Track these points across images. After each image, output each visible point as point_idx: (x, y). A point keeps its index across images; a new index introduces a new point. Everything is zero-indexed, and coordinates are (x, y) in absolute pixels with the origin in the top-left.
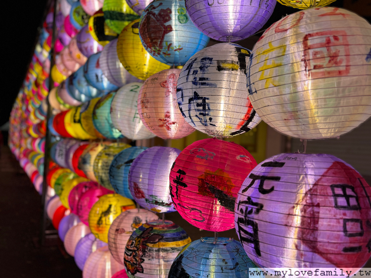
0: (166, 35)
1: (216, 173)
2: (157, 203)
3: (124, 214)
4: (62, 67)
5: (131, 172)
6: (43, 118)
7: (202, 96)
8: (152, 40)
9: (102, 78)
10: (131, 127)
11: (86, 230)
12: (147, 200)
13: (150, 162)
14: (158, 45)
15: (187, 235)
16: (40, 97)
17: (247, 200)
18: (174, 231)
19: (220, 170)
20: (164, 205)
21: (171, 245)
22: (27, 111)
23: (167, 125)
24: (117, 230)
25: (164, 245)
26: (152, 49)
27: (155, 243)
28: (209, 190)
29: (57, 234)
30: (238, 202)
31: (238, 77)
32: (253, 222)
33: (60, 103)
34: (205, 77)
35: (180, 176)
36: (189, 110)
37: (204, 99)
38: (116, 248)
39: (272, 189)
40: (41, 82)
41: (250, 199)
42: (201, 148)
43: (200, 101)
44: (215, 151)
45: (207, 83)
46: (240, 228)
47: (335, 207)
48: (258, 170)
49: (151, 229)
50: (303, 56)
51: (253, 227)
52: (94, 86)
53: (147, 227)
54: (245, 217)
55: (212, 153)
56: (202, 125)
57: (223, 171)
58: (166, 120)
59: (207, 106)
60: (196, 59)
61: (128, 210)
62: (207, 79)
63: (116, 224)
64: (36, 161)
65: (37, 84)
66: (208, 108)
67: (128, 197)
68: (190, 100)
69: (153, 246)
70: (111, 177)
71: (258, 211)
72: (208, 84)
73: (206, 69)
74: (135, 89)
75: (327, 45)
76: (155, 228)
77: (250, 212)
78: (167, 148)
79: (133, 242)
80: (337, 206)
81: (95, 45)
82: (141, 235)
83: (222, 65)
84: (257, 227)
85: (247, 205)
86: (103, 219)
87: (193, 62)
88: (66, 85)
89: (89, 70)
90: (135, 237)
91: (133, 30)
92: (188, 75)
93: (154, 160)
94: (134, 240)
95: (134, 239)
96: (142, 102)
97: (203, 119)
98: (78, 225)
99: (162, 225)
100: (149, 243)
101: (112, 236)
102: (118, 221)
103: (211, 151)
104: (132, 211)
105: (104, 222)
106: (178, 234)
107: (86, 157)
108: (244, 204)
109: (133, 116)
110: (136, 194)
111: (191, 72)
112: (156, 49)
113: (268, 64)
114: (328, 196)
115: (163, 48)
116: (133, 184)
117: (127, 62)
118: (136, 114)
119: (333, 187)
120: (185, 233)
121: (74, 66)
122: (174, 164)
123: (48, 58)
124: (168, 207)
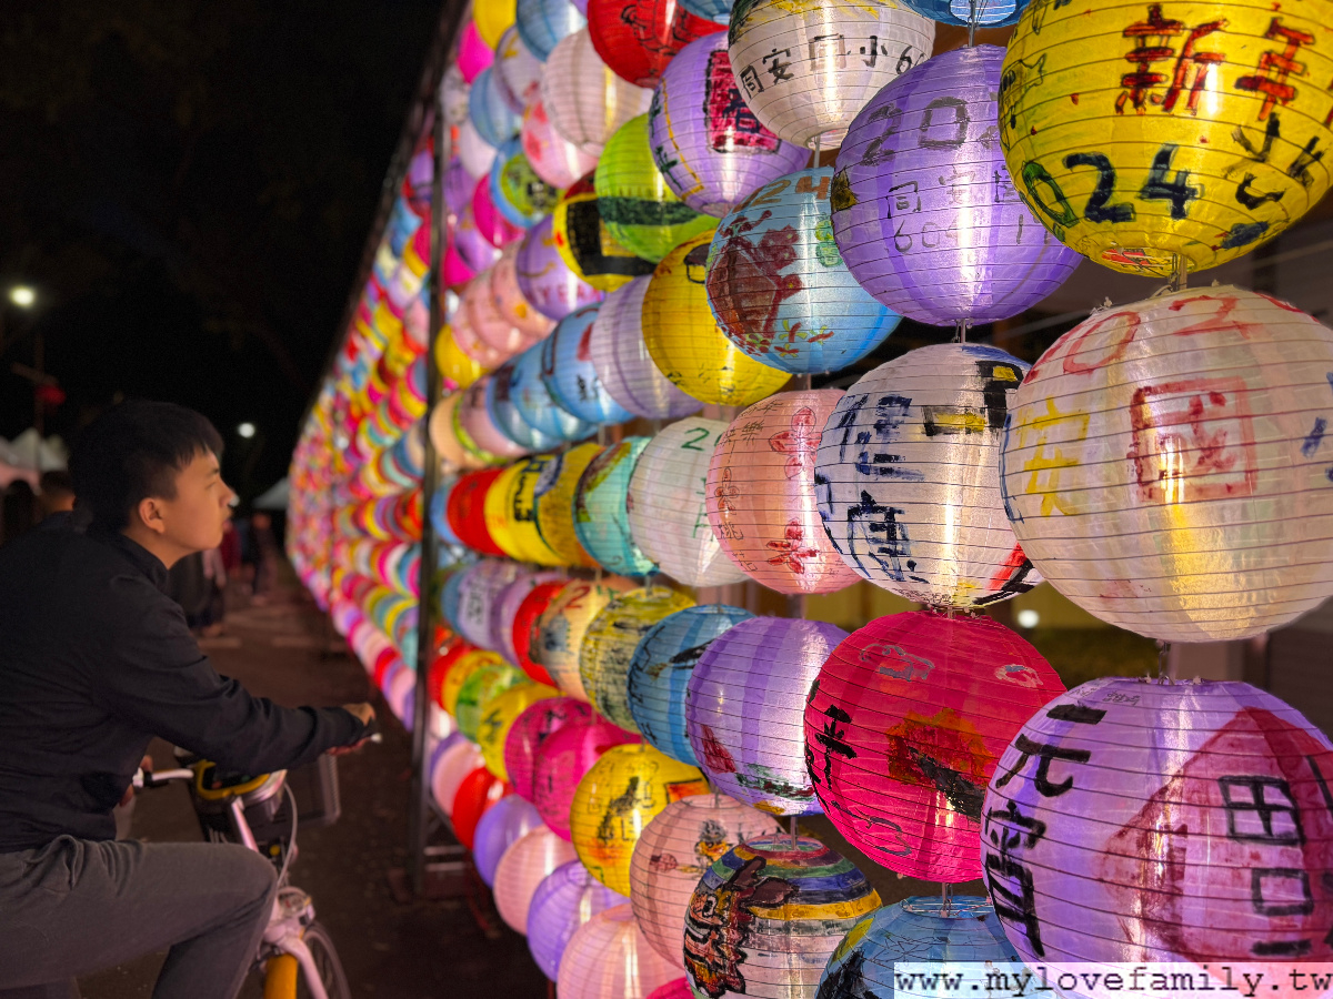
0: (783, 302)
1: (938, 720)
2: (770, 787)
3: (674, 812)
4: (469, 337)
5: (694, 693)
6: (406, 482)
7: (885, 505)
8: (743, 316)
9: (595, 390)
10: (689, 551)
11: (559, 852)
12: (740, 778)
13: (745, 666)
14: (762, 329)
15: (868, 882)
16: (397, 416)
17: (1007, 810)
18: (828, 870)
19: (950, 713)
20: (793, 795)
21: (822, 912)
22: (354, 450)
23: (792, 560)
24: (655, 859)
25: (802, 914)
26: (744, 339)
27: (774, 906)
28: (919, 770)
29: (467, 857)
30: (986, 812)
31: (984, 451)
32: (1020, 867)
33: (464, 447)
34: (889, 453)
35: (834, 725)
36: (851, 538)
37: (891, 513)
38: (653, 912)
39: (1068, 785)
40: (400, 370)
41: (1015, 807)
42: (891, 646)
43: (879, 518)
44: (931, 655)
45: (896, 469)
46: (993, 882)
47: (1228, 837)
48: (1039, 726)
49: (758, 863)
50: (1131, 446)
51: (1022, 881)
52: (574, 413)
53: (748, 857)
54: (1003, 853)
55: (922, 660)
56: (888, 578)
57: (958, 714)
58: (789, 545)
59: (898, 532)
60: (864, 399)
61: (687, 799)
62: (897, 458)
63: (653, 840)
64: (390, 618)
65: (383, 370)
66: (904, 536)
67: (686, 759)
68: (853, 512)
69: (769, 914)
70: (634, 700)
71: (1032, 841)
72: (899, 473)
73: (894, 430)
74: (696, 440)
75: (1193, 418)
76: (770, 862)
77: (1015, 842)
78: (795, 624)
79: (711, 902)
80: (1234, 835)
81: (571, 281)
82: (732, 880)
83: (937, 420)
84: (1031, 882)
85: (1006, 823)
86: (616, 822)
87: (859, 404)
88: (485, 397)
89: (558, 366)
90: (711, 884)
91: (688, 270)
92: (844, 442)
93: (756, 660)
94: (713, 895)
95: (711, 892)
96: (720, 494)
97: (890, 563)
98: (531, 835)
99: (792, 852)
100: (757, 905)
101: (643, 876)
102: (658, 830)
103: (920, 653)
104: (697, 801)
105: (618, 832)
106: (841, 880)
107: (555, 627)
108: (999, 820)
109: (692, 518)
110: (708, 758)
111: (853, 438)
112: (757, 339)
113: (1046, 456)
114: (1210, 807)
115: (777, 335)
116: (700, 731)
117: (674, 363)
118: (700, 514)
119: (1225, 783)
120: (861, 877)
121: (506, 336)
122: (816, 685)
123: (419, 295)
124: (804, 801)
